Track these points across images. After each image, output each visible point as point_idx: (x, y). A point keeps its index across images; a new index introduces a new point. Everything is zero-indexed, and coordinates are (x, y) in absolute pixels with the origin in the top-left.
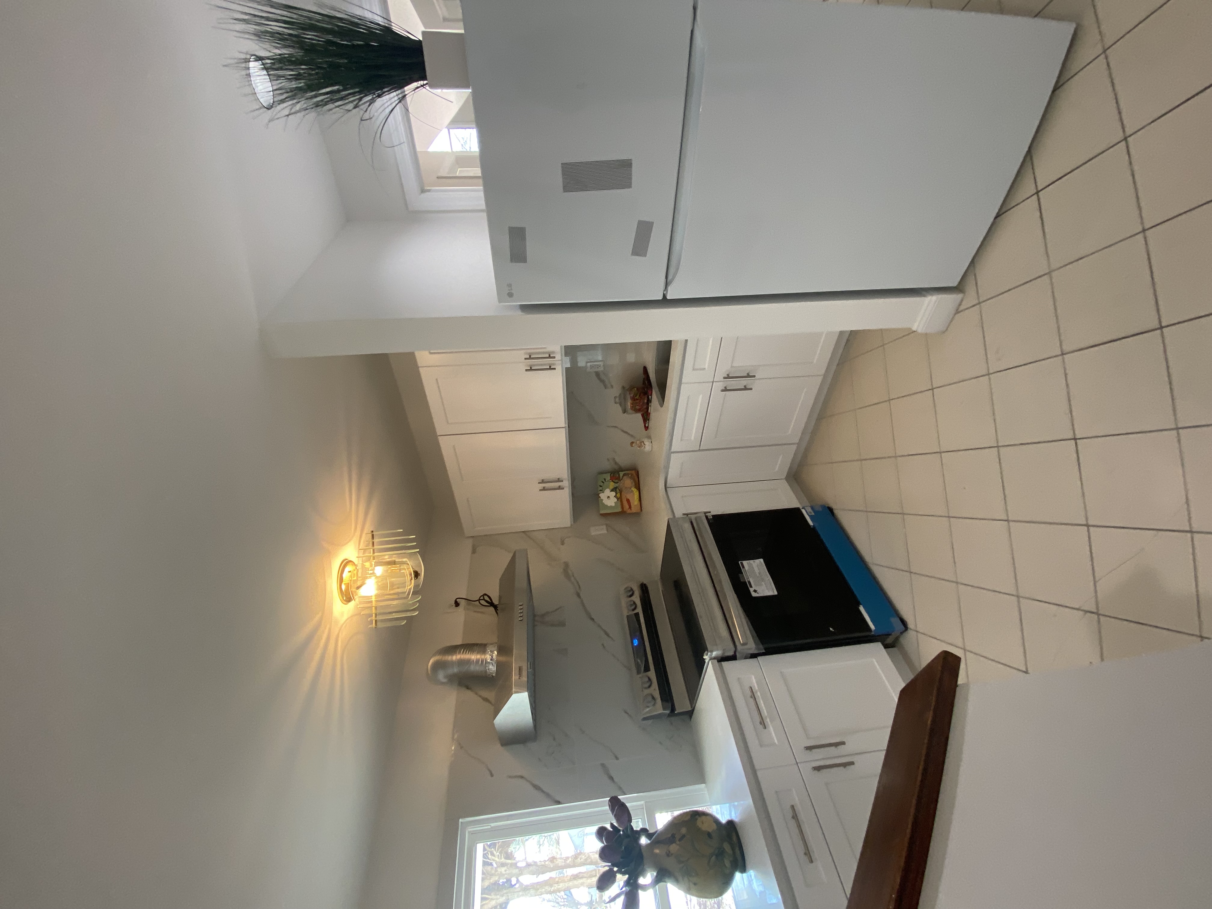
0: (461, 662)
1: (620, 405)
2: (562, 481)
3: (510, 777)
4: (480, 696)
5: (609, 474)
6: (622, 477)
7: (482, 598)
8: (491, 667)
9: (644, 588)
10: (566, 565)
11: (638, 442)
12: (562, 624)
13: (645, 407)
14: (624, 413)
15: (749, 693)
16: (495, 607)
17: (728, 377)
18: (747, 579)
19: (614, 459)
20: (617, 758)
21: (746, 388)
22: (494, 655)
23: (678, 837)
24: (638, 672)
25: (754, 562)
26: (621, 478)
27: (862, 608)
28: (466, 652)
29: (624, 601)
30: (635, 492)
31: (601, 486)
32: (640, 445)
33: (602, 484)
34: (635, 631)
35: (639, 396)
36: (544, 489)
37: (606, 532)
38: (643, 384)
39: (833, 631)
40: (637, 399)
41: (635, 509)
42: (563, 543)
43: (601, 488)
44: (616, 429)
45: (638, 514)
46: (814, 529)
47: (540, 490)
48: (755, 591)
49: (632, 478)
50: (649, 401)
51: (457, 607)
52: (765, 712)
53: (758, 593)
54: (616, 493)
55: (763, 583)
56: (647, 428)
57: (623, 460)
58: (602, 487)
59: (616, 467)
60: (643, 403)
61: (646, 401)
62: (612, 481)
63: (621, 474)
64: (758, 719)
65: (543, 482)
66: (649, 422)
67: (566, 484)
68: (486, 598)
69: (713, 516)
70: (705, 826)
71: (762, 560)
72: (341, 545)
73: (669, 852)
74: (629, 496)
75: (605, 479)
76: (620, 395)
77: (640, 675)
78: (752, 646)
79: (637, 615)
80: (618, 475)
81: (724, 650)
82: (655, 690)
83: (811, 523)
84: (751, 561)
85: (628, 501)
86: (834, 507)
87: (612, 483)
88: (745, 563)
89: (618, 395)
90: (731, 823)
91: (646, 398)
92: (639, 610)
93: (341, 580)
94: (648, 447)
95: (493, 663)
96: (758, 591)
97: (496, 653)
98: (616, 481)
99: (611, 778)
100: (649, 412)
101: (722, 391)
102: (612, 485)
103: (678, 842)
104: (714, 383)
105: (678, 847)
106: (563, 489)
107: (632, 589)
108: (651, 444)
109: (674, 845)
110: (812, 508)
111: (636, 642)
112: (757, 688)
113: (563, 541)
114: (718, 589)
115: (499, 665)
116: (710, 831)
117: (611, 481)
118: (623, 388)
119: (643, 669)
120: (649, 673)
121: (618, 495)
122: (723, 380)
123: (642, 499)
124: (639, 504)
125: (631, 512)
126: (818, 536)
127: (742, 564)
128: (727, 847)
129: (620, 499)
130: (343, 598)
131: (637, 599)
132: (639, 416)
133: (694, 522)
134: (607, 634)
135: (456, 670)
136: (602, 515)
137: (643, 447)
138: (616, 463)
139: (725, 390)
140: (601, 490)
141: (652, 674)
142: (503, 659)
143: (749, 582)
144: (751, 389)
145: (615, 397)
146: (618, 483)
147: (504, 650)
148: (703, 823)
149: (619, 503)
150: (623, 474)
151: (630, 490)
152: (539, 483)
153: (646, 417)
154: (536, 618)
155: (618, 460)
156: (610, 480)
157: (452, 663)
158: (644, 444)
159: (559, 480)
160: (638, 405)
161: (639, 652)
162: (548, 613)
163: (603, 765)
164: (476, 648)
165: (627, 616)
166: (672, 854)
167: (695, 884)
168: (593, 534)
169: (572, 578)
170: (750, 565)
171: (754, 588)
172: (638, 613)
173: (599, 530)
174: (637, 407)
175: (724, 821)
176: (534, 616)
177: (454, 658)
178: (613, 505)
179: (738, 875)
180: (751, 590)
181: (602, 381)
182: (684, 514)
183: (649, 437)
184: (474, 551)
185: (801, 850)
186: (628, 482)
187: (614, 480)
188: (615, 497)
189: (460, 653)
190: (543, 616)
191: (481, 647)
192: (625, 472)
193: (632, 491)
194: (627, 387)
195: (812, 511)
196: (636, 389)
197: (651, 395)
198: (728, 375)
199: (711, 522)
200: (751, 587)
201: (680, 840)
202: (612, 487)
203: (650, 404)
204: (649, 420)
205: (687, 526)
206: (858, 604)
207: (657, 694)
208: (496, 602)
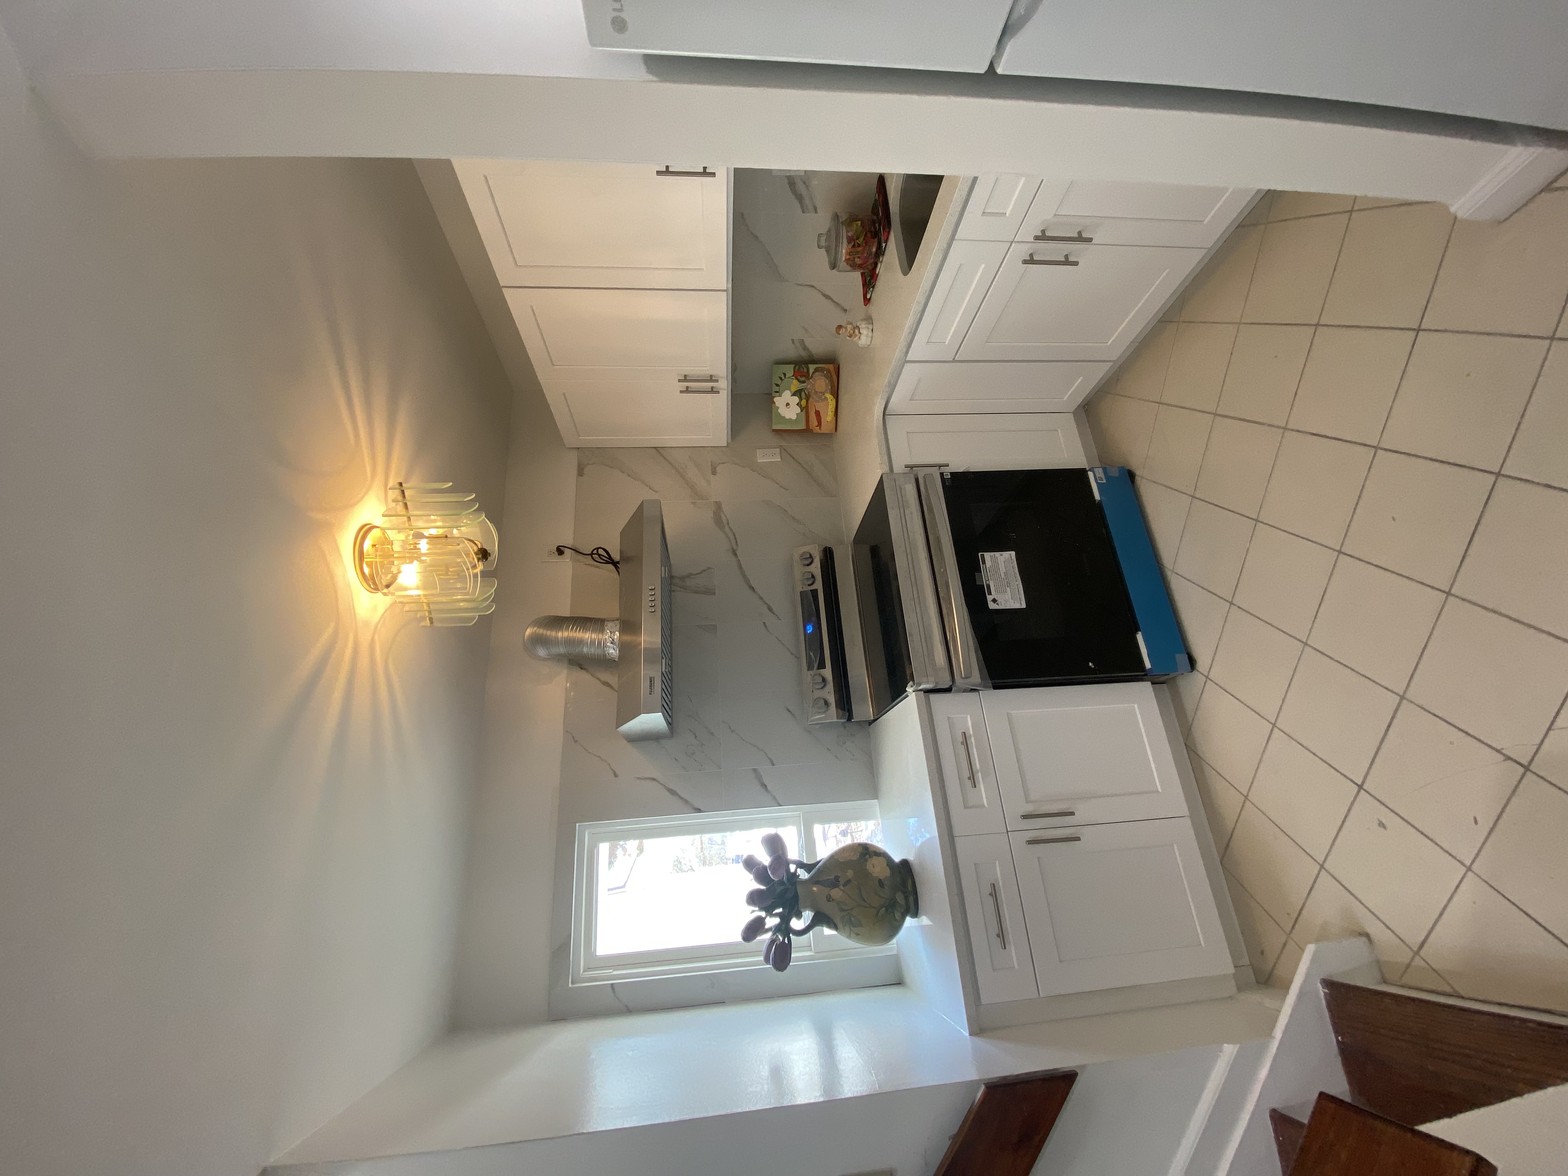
0: (569, 642)
1: (827, 251)
2: (717, 381)
3: (639, 778)
4: (598, 679)
5: (793, 366)
6: (814, 373)
7: (595, 552)
8: (612, 651)
9: (828, 555)
10: (718, 505)
11: (849, 327)
12: (710, 592)
13: (872, 261)
14: (834, 268)
15: (960, 738)
16: (615, 564)
17: (1042, 237)
18: (986, 581)
19: (802, 342)
20: (773, 764)
21: (1067, 262)
22: (616, 637)
23: (842, 882)
24: (810, 668)
25: (1001, 555)
26: (811, 375)
27: (1140, 637)
28: (576, 629)
29: (799, 571)
30: (829, 400)
31: (777, 385)
32: (852, 332)
33: (779, 382)
34: (810, 614)
35: (864, 239)
36: (687, 390)
37: (780, 460)
38: (873, 212)
39: (1093, 667)
40: (859, 245)
41: (826, 428)
42: (714, 473)
43: (777, 389)
44: (812, 289)
45: (828, 436)
46: (1099, 506)
47: (682, 392)
48: (994, 601)
49: (828, 376)
50: (880, 252)
51: (560, 556)
52: (977, 765)
53: (998, 604)
54: (801, 399)
55: (1008, 589)
56: (867, 301)
57: (817, 346)
58: (779, 386)
59: (803, 354)
60: (871, 253)
61: (874, 250)
62: (797, 379)
63: (812, 368)
64: (966, 773)
65: (685, 379)
66: (873, 290)
67: (724, 385)
68: (601, 552)
69: (952, 474)
70: (877, 869)
71: (1013, 553)
72: (350, 505)
73: (830, 896)
74: (820, 406)
75: (785, 374)
76: (829, 231)
77: (811, 672)
78: (976, 677)
79: (814, 593)
80: (805, 370)
81: (936, 683)
82: (829, 694)
83: (1097, 496)
84: (997, 554)
85: (818, 413)
86: (1138, 473)
87: (795, 382)
88: (987, 555)
89: (824, 230)
90: (905, 863)
91: (876, 244)
92: (819, 585)
93: (361, 556)
94: (864, 339)
95: (615, 647)
96: (999, 601)
97: (617, 633)
98: (803, 379)
99: (764, 786)
100: (877, 273)
101: (1025, 262)
102: (795, 385)
103: (842, 887)
104: (1013, 245)
105: (841, 893)
106: (718, 392)
107: (811, 556)
108: (870, 334)
109: (837, 889)
110: (1105, 470)
111: (810, 629)
112: (971, 732)
113: (715, 468)
114: (941, 595)
115: (623, 647)
116: (881, 878)
117: (794, 378)
118: (836, 217)
119: (816, 666)
120: (822, 671)
121: (804, 402)
122: (1033, 241)
123: (839, 413)
124: (834, 422)
125: (819, 431)
126: (1103, 518)
127: (983, 556)
128: (900, 898)
129: (805, 409)
130: (370, 586)
131: (816, 568)
132: (856, 277)
133: (921, 481)
134: (770, 609)
135: (562, 650)
136: (777, 432)
137: (857, 338)
138: (805, 348)
139: (1031, 261)
140: (777, 392)
141: (828, 672)
142: (628, 638)
143: (989, 586)
144: (1076, 264)
145: (820, 235)
146: (804, 382)
147: (629, 626)
148: (874, 867)
149: (804, 413)
150: (815, 369)
151: (823, 397)
152: (680, 381)
153: (869, 281)
154: (676, 581)
155: (809, 343)
156: (793, 376)
157: (556, 642)
158: (860, 333)
159: (712, 379)
160: (859, 257)
161: (813, 643)
162: (690, 575)
163: (755, 770)
164: (588, 624)
165: (801, 592)
166: (833, 900)
167: (857, 934)
168: (758, 461)
169: (727, 529)
170: (995, 561)
171: (994, 595)
172: (817, 589)
173: (769, 456)
174: (858, 261)
175: (897, 859)
176: (672, 577)
177: (560, 634)
178: (794, 417)
179: (909, 921)
180: (989, 598)
181: (800, 198)
182: (907, 467)
183: (869, 319)
184: (581, 472)
185: (994, 929)
186: (820, 383)
187: (799, 377)
188: (797, 404)
189: (567, 629)
190: (683, 578)
191: (596, 623)
192: (817, 366)
193: (826, 399)
194: (843, 217)
195: (1103, 476)
196: (859, 223)
197: (886, 242)
198: (1043, 231)
199: (947, 484)
200: (990, 594)
201: (844, 885)
202: (794, 389)
203: (881, 259)
204: (873, 287)
205: (910, 490)
206: (1137, 629)
207: (832, 699)
208: (616, 557)
